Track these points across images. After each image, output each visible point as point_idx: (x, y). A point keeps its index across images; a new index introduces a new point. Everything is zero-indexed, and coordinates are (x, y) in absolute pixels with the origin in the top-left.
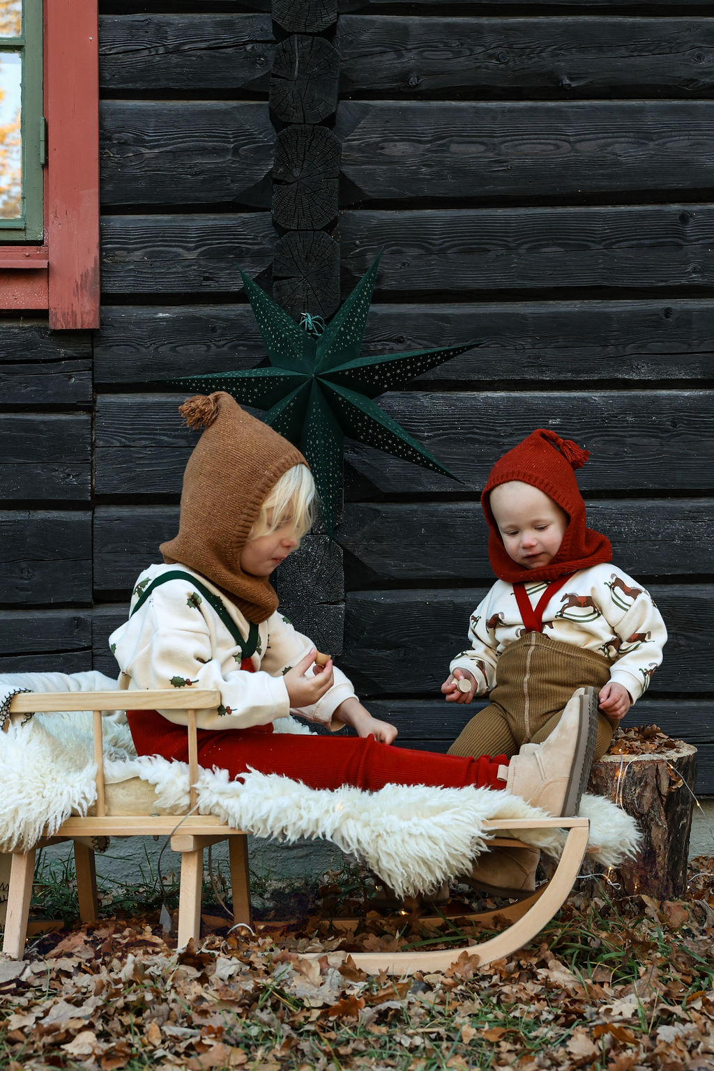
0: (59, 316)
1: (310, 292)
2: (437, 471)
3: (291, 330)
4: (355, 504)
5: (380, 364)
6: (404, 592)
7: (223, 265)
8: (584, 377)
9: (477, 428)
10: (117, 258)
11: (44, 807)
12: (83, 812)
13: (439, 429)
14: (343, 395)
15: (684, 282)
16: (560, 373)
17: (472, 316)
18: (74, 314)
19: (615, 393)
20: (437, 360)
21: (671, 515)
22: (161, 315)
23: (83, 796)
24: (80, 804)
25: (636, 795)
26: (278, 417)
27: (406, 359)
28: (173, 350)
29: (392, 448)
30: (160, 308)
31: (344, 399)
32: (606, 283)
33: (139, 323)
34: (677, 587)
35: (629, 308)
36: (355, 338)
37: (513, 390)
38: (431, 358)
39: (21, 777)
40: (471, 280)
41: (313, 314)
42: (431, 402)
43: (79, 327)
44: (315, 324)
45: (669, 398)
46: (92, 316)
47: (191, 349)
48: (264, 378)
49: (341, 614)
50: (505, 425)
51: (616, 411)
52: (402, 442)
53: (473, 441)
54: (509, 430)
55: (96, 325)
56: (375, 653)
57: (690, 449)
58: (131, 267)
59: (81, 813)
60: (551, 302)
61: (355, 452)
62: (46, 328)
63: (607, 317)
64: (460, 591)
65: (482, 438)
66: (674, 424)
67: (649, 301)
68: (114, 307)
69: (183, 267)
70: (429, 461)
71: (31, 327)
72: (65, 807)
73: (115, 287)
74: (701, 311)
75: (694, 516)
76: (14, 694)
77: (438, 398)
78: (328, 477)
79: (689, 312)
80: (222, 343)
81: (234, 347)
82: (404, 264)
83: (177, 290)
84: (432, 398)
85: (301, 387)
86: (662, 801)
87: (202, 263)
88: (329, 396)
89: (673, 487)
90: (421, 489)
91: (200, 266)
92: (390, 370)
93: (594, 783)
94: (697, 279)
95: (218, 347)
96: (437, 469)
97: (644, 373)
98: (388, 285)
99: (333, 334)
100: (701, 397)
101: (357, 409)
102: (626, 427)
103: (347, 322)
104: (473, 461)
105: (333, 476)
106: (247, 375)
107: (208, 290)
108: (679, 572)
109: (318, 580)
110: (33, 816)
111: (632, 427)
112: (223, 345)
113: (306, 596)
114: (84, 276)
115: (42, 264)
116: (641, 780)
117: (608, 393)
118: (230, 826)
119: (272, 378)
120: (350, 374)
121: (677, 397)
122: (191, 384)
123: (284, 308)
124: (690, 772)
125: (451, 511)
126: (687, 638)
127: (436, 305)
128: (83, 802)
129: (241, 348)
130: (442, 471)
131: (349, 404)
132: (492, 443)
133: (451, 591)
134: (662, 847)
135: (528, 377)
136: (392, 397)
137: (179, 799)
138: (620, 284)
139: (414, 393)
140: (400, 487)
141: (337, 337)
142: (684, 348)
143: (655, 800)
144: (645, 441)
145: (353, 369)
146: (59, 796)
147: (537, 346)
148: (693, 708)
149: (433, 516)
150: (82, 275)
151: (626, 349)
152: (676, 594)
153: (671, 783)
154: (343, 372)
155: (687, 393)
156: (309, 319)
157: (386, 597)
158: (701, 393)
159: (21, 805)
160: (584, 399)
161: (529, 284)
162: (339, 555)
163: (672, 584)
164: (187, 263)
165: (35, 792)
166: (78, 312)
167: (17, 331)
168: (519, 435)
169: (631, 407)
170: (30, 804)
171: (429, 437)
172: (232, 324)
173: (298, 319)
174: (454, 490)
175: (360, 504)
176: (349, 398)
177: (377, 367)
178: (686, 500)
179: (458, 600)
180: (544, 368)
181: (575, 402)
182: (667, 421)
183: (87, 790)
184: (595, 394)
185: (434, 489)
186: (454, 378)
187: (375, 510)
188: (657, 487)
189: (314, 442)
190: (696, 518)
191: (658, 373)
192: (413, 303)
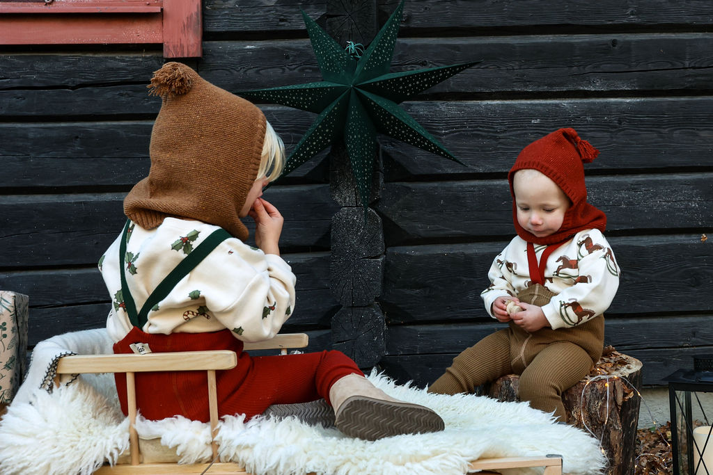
0: (171, 48)
1: (354, 26)
2: (446, 157)
3: (338, 53)
4: (393, 184)
5: (403, 77)
6: (428, 247)
7: (294, 10)
8: (556, 89)
9: (481, 127)
10: (215, 6)
11: (77, 458)
12: (113, 462)
13: (453, 128)
14: (375, 101)
15: (625, 21)
16: (539, 86)
17: (476, 45)
18: (182, 46)
19: (578, 101)
20: (446, 74)
21: (619, 187)
22: (248, 47)
23: (115, 446)
24: (111, 454)
25: (599, 407)
26: (325, 119)
27: (423, 73)
28: (257, 72)
29: (413, 141)
30: (248, 42)
31: (375, 103)
32: (570, 22)
33: (232, 53)
34: (623, 238)
35: (587, 40)
36: (386, 59)
37: (506, 99)
38: (442, 72)
39: (57, 433)
40: (474, 20)
41: (355, 42)
42: (447, 109)
43: (186, 56)
44: (357, 49)
45: (615, 103)
46: (195, 47)
47: (271, 72)
48: (316, 89)
49: (379, 266)
50: (500, 124)
51: (579, 113)
52: (420, 136)
53: (478, 136)
54: (503, 128)
55: (198, 54)
56: (408, 292)
57: (631, 140)
58: (226, 12)
59: (110, 461)
60: (532, 36)
61: (393, 146)
62: (162, 57)
63: (572, 45)
64: (469, 245)
65: (484, 134)
66: (620, 123)
67: (601, 35)
68: (214, 42)
69: (265, 12)
70: (441, 150)
71: (152, 57)
72: (98, 457)
73: (215, 27)
74: (637, 42)
75: (635, 187)
76: (60, 357)
77: (451, 105)
78: (363, 163)
79: (629, 42)
80: (294, 67)
81: (302, 70)
82: (426, 8)
83: (260, 29)
84: (447, 105)
85: (343, 94)
86: (618, 409)
87: (279, 8)
88: (364, 102)
89: (620, 167)
90: (440, 171)
91: (277, 11)
92: (411, 82)
93: (566, 399)
94: (634, 19)
95: (291, 70)
96: (447, 156)
97: (598, 86)
98: (415, 23)
99: (368, 55)
100: (638, 103)
101: (386, 111)
102: (586, 125)
103: (379, 46)
104: (478, 151)
105: (368, 162)
106: (304, 87)
107: (283, 28)
108: (624, 228)
109: (361, 241)
110: (65, 468)
111: (591, 124)
112: (294, 69)
113: (353, 253)
114: (190, 18)
115: (158, 9)
116: (602, 395)
117: (573, 101)
118: (247, 472)
119: (321, 89)
120: (381, 85)
121: (621, 103)
122: (262, 95)
123: (334, 38)
124: (638, 383)
125: (462, 187)
126: (631, 274)
127: (450, 39)
128: (116, 453)
129: (307, 70)
130: (451, 158)
131: (379, 107)
132: (491, 137)
133: (463, 246)
134: (618, 446)
135: (516, 89)
136: (418, 105)
137: (202, 453)
138: (580, 22)
139: (435, 102)
140: (425, 170)
141: (371, 57)
142: (626, 68)
143: (613, 410)
144: (599, 134)
145: (383, 81)
146: (93, 448)
147: (522, 67)
148: (635, 324)
149: (450, 191)
150: (187, 18)
151: (586, 69)
152: (623, 243)
153: (625, 395)
154: (375, 83)
155: (628, 100)
156: (352, 46)
157: (416, 251)
158: (638, 100)
159: (54, 459)
160: (557, 105)
161: (516, 23)
162: (378, 221)
163: (619, 236)
164: (267, 9)
165: (68, 446)
166: (185, 45)
167: (141, 60)
168: (511, 131)
169: (590, 110)
170: (63, 457)
171: (445, 134)
172: (300, 53)
173: (344, 46)
174: (465, 172)
175: (397, 183)
176: (379, 103)
177: (401, 79)
178: (629, 176)
179: (467, 252)
180: (528, 83)
181: (550, 107)
182: (615, 120)
183: (119, 441)
184: (564, 101)
185: (450, 171)
186: (463, 90)
187: (407, 187)
188: (608, 167)
189: (353, 137)
190: (635, 189)
191: (608, 86)
192: (435, 37)
